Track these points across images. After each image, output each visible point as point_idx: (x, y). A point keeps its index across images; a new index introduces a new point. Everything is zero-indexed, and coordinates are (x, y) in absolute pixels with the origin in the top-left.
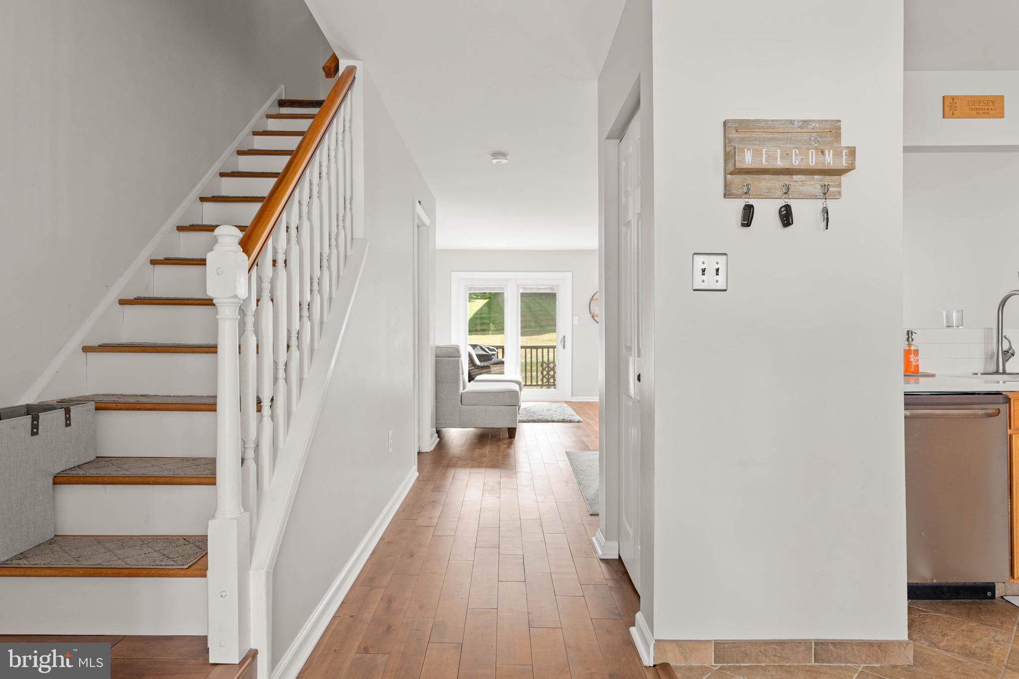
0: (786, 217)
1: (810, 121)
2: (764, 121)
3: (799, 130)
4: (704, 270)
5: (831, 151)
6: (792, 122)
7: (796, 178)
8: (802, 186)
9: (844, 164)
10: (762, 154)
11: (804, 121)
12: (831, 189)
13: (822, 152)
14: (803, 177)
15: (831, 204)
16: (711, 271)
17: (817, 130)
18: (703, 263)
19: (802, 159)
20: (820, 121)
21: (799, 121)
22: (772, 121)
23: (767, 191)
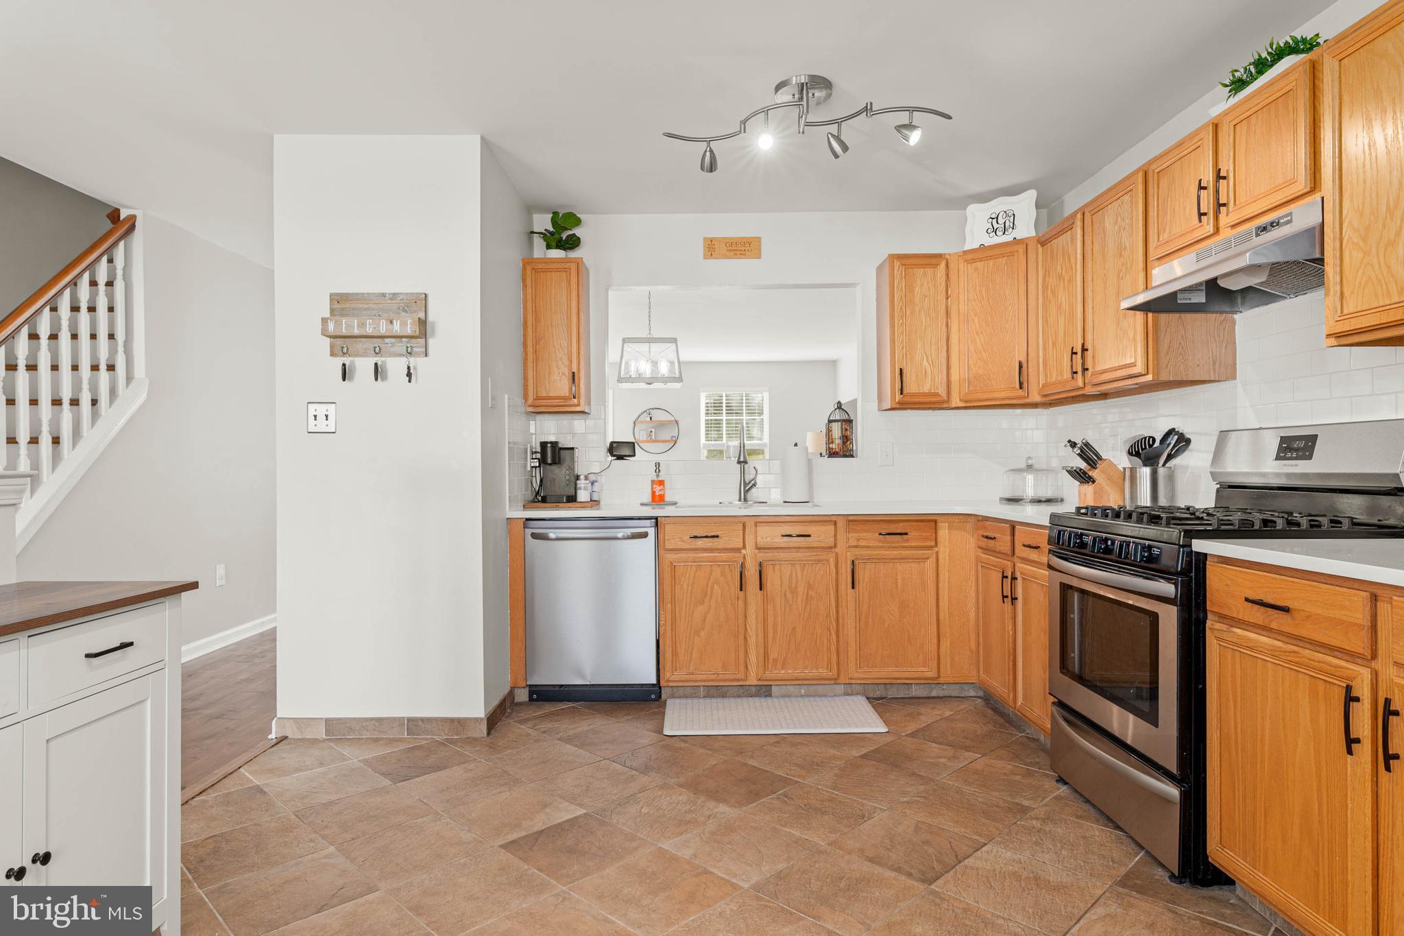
0: (378, 372)
1: (400, 293)
2: (361, 294)
3: (390, 301)
4: (315, 416)
5: (399, 321)
6: (384, 295)
7: (387, 340)
8: (391, 347)
9: (409, 332)
10: (342, 324)
11: (394, 294)
12: (414, 349)
13: (391, 322)
14: (393, 340)
15: (417, 362)
16: (321, 417)
17: (405, 301)
18: (316, 410)
19: (374, 328)
20: (407, 294)
21: (390, 294)
22: (368, 294)
23: (363, 351)
